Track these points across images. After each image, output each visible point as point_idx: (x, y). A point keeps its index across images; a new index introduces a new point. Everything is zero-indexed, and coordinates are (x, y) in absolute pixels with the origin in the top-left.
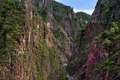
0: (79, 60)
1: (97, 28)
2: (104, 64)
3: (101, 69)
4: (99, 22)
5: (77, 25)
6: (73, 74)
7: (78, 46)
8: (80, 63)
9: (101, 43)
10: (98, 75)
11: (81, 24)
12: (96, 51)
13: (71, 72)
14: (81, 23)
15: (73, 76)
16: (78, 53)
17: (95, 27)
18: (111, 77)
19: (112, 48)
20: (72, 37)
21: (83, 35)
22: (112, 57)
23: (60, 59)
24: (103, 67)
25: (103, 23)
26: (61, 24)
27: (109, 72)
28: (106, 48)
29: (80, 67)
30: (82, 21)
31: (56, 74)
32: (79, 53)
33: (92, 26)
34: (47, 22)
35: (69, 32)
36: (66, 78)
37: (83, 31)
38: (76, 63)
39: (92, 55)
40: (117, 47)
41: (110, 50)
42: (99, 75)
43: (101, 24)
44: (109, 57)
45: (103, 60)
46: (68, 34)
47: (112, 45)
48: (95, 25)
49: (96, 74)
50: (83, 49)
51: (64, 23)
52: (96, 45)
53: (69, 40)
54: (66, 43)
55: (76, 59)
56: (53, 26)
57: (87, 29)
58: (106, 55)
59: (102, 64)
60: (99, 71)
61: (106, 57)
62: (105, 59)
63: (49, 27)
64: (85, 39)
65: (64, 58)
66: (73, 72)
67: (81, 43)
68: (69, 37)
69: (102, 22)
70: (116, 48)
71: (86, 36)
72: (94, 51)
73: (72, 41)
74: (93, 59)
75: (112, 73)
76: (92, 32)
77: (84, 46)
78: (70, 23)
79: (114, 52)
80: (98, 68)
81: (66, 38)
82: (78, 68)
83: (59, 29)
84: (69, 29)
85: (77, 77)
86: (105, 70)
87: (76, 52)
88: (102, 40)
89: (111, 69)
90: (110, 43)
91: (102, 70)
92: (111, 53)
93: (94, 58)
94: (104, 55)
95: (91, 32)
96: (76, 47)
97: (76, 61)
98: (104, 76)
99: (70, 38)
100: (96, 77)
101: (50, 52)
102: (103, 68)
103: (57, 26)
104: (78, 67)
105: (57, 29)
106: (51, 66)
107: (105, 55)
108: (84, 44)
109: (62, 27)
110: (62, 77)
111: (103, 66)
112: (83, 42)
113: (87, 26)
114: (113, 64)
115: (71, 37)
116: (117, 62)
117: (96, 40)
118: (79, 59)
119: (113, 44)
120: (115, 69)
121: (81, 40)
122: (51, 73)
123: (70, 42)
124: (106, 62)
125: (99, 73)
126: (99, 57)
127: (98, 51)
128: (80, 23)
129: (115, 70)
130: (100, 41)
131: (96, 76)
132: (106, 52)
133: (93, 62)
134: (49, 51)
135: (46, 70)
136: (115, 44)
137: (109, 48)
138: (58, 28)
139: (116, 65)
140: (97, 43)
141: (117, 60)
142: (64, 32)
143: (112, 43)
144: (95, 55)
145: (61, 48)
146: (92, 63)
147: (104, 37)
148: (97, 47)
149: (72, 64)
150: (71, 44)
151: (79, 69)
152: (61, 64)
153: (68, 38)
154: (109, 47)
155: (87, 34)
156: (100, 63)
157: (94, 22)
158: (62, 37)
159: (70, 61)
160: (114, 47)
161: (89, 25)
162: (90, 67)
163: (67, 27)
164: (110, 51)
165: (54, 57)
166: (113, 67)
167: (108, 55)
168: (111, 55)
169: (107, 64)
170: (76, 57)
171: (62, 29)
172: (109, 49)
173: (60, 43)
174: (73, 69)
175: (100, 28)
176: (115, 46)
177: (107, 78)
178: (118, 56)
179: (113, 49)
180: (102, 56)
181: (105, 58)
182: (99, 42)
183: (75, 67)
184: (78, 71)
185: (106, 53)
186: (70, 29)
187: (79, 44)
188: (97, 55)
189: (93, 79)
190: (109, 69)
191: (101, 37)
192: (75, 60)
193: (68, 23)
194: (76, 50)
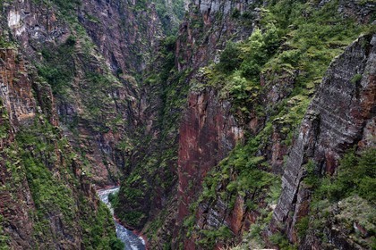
0: (163, 165)
1: (220, 30)
2: (228, 169)
3: (222, 188)
4: (227, 9)
5: (150, 20)
6: (144, 221)
7: (156, 109)
8: (166, 178)
9: (220, 89)
10: (213, 214)
11: (168, 17)
12: (203, 123)
13: (137, 216)
14: (167, 13)
15: (145, 230)
16: (155, 137)
17: (216, 28)
18: (252, 216)
19: (256, 107)
20: (134, 75)
21: (171, 64)
22: (254, 141)
23: (79, 172)
24: (228, 181)
25: (242, 13)
26: (79, 18)
27: (245, 198)
28: (233, 109)
29: (168, 192)
30: (172, 7)
31: (66, 235)
32: (160, 136)
33: (202, 25)
34: (9, 9)
35: (117, 54)
36: (112, 244)
37: (171, 47)
38: (152, 180)
39: (190, 142)
40: (271, 101)
41: (247, 115)
42: (215, 213)
43: (236, 15)
44: (246, 144)
45: (226, 156)
46: (114, 61)
47: (253, 98)
48: (212, 22)
49: (206, 212)
50: (174, 122)
51: (90, 13)
52: (201, 99)
53: (120, 85)
54: (109, 99)
55: (150, 164)
56: (43, 29)
57: (183, 40)
58: (236, 136)
59: (224, 171)
60: (215, 197)
61: (237, 144)
62: (234, 153)
63: (18, 33)
64: (178, 79)
65: (106, 164)
66: (143, 216)
67: (163, 97)
68: (118, 73)
69: (238, 6)
70: (268, 106)
71: (182, 66)
72: (197, 123)
73: (134, 91)
74: (196, 155)
75: (256, 198)
76: (203, 51)
77: (178, 109)
78: (121, 14)
79: (262, 122)
80: (209, 187)
81: (107, 81)
82: (159, 198)
83: (71, 42)
84: (117, 42)
85: (159, 230)
86: (234, 192)
87: (150, 134)
88: (222, 79)
89: (252, 188)
90: (249, 88)
91: (222, 194)
92: (252, 125)
93: (198, 152)
94: (231, 138)
95: (201, 51)
96: (148, 113)
97: (151, 172)
98: (231, 214)
99: (126, 77)
100: (207, 223)
101: (24, 148)
102: (228, 187)
103: (59, 30)
104: (158, 191)
105: (63, 40)
106: (37, 206)
107: (233, 135)
108: (175, 99)
109: (85, 32)
110: (93, 243)
111: (226, 176)
112: (173, 92)
113: (186, 27)
114: (258, 166)
115: (129, 73)
116: (271, 158)
117: (203, 79)
118: (160, 161)
119: (258, 90)
120: (263, 184)
121: (164, 86)
122: (38, 237)
123: (122, 97)
124: (235, 161)
125: (214, 205)
126: (216, 145)
127: (212, 122)
128: (164, 12)
129: (262, 187)
130: (213, 84)
131: (206, 220)
132: (234, 126)
133: (198, 168)
134: (23, 141)
135: (14, 228)
136: (264, 91)
137: (244, 109)
138: (67, 36)
139: (266, 169)
140: (205, 92)
141: (270, 152)
142: (92, 53)
143: (254, 90)
144: (202, 141)
145: (85, 122)
146: (193, 171)
147: (229, 65)
148: (206, 108)
149: (137, 185)
150: (130, 103)
151: (163, 200)
152: (86, 190)
153: (115, 80)
154: (245, 105)
155: (184, 57)
156: (219, 169)
157: (209, 9)
158: (86, 76)
159: (127, 171)
160: (260, 103)
161: (194, 22)
162: (188, 189)
163: (109, 31)
164: (248, 121)
165: (50, 165)
166: (259, 179)
167: (241, 135)
168: (252, 133)
169: (238, 171)
170: (150, 155)
171: (83, 41)
172: (244, 112)
173: (83, 101)
174: (142, 202)
175: (232, 31)
176: (266, 97)
177: (243, 221)
178: (272, 133)
179: (259, 110)
180: (224, 139)
181: (233, 147)
182: (210, 88)
183: (147, 196)
184: (161, 208)
185: (236, 129)
186: (120, 41)
187: (156, 102)
188: (208, 140)
189: (198, 230)
190: (243, 187)
191: (217, 68)
192: (146, 167)
193: (109, 14)
194: (149, 127)
